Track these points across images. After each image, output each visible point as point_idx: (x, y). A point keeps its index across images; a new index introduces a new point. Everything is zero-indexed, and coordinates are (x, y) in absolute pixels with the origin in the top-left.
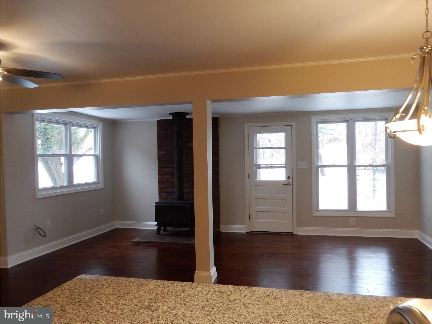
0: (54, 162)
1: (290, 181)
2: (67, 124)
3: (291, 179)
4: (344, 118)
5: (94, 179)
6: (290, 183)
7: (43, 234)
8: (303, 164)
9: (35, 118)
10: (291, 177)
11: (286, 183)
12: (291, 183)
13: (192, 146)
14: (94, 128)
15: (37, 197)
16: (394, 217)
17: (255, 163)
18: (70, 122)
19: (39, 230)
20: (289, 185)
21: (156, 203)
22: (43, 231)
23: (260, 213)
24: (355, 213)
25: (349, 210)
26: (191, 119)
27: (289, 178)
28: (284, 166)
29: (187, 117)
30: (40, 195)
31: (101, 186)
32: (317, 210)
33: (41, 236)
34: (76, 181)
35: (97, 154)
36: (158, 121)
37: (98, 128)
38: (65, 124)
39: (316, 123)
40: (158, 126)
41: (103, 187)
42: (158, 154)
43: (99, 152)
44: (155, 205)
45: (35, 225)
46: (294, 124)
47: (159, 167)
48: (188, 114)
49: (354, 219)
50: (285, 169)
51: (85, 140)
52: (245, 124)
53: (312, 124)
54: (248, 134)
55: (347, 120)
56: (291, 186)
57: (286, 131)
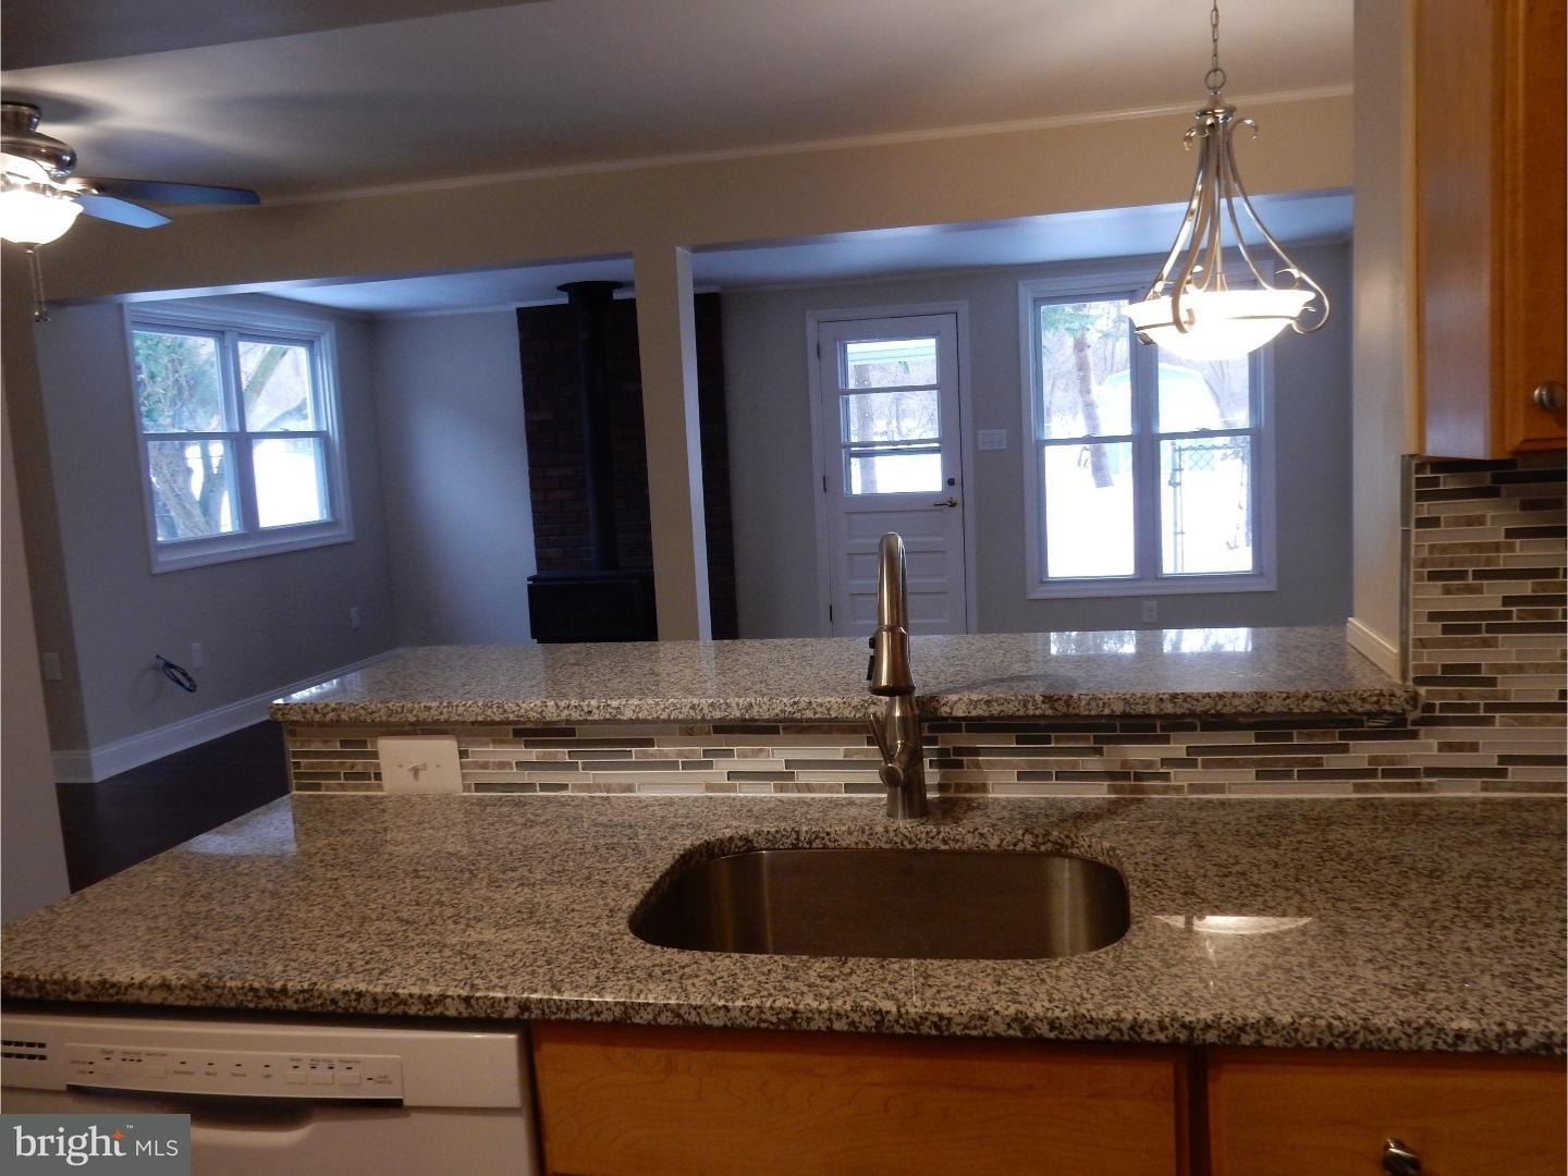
0: (164, 467)
1: (955, 494)
2: (223, 333)
3: (956, 489)
4: (1117, 285)
5: (322, 513)
6: (954, 500)
7: (187, 684)
8: (996, 438)
9: (128, 317)
10: (958, 481)
11: (945, 501)
12: (957, 498)
13: (639, 394)
14: (309, 343)
15: (157, 570)
16: (1275, 589)
17: (843, 440)
18: (235, 326)
19: (173, 670)
20: (953, 505)
21: (529, 579)
22: (185, 674)
23: (861, 598)
24: (1157, 584)
25: (1138, 576)
26: (633, 301)
27: (951, 482)
28: (937, 445)
29: (618, 295)
30: (164, 562)
31: (344, 534)
32: (1042, 582)
33: (180, 687)
34: (268, 518)
35: (325, 429)
36: (519, 310)
37: (322, 342)
38: (218, 332)
39: (1034, 301)
40: (521, 328)
41: (351, 538)
42: (527, 423)
43: (330, 423)
44: (529, 586)
45: (158, 656)
46: (964, 308)
47: (531, 464)
48: (618, 285)
49: (1153, 603)
50: (937, 457)
51: (263, 384)
52: (807, 313)
53: (1021, 305)
54: (818, 346)
55: (1129, 288)
56: (958, 508)
57: (939, 333)
